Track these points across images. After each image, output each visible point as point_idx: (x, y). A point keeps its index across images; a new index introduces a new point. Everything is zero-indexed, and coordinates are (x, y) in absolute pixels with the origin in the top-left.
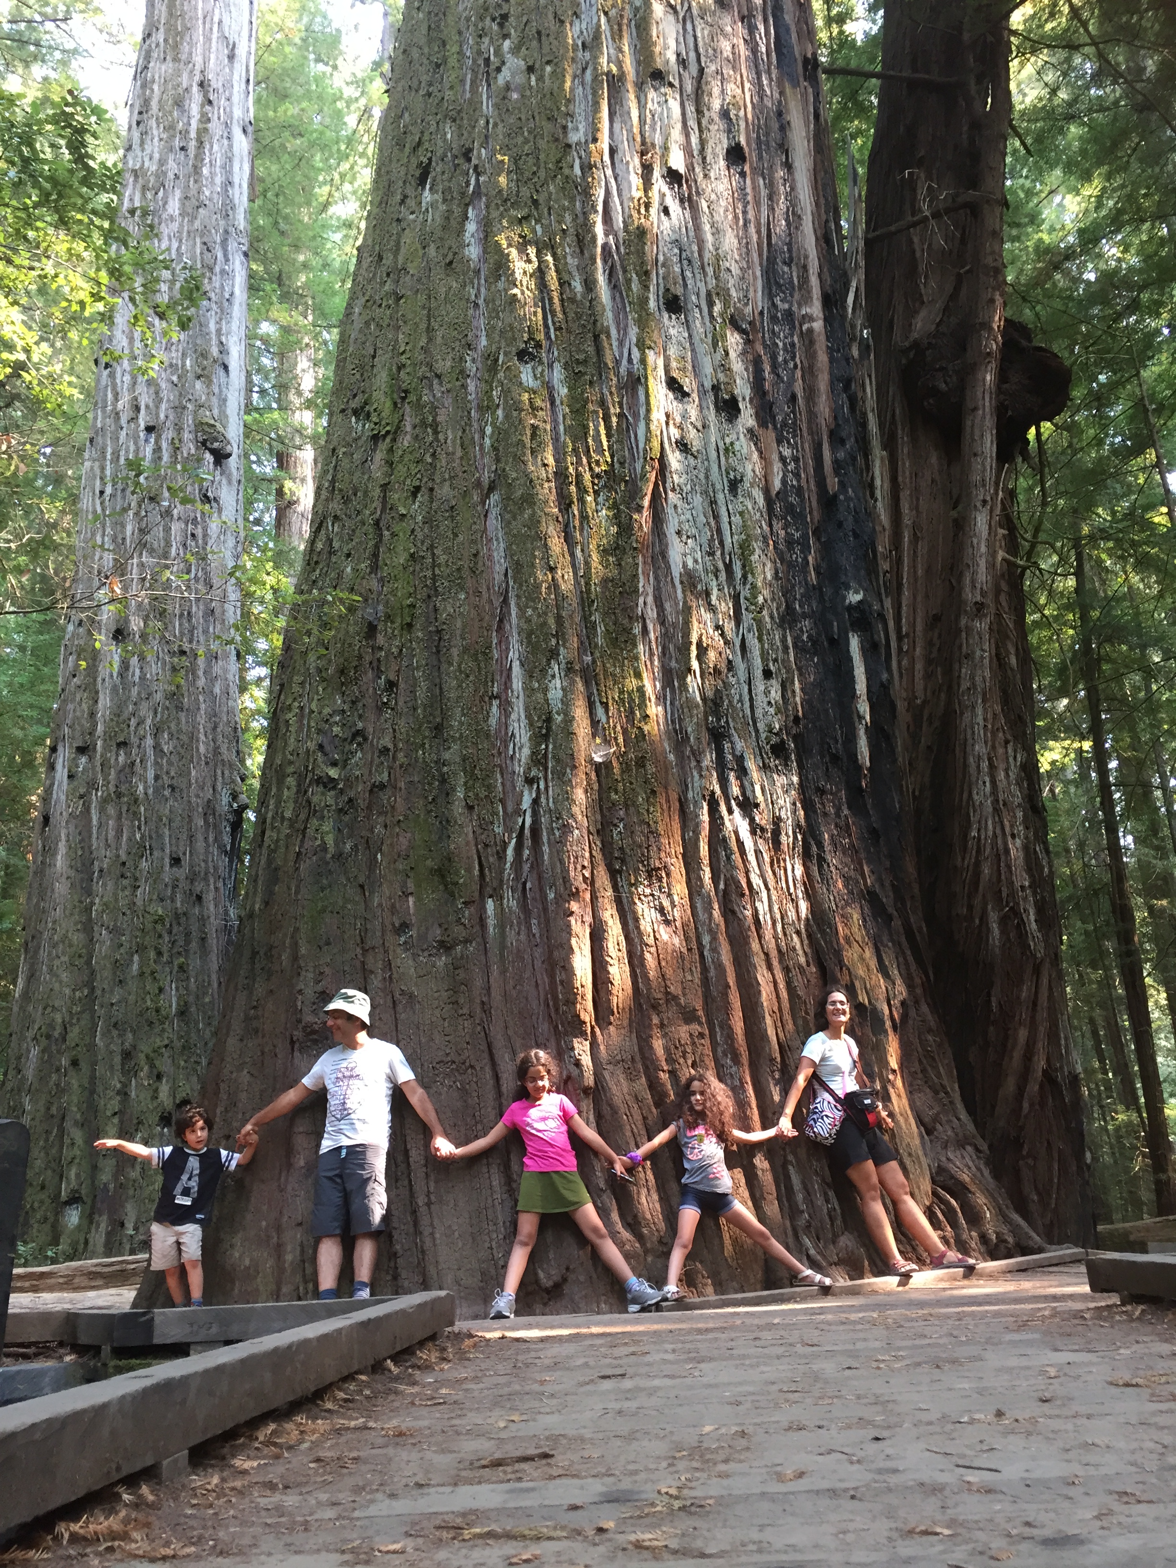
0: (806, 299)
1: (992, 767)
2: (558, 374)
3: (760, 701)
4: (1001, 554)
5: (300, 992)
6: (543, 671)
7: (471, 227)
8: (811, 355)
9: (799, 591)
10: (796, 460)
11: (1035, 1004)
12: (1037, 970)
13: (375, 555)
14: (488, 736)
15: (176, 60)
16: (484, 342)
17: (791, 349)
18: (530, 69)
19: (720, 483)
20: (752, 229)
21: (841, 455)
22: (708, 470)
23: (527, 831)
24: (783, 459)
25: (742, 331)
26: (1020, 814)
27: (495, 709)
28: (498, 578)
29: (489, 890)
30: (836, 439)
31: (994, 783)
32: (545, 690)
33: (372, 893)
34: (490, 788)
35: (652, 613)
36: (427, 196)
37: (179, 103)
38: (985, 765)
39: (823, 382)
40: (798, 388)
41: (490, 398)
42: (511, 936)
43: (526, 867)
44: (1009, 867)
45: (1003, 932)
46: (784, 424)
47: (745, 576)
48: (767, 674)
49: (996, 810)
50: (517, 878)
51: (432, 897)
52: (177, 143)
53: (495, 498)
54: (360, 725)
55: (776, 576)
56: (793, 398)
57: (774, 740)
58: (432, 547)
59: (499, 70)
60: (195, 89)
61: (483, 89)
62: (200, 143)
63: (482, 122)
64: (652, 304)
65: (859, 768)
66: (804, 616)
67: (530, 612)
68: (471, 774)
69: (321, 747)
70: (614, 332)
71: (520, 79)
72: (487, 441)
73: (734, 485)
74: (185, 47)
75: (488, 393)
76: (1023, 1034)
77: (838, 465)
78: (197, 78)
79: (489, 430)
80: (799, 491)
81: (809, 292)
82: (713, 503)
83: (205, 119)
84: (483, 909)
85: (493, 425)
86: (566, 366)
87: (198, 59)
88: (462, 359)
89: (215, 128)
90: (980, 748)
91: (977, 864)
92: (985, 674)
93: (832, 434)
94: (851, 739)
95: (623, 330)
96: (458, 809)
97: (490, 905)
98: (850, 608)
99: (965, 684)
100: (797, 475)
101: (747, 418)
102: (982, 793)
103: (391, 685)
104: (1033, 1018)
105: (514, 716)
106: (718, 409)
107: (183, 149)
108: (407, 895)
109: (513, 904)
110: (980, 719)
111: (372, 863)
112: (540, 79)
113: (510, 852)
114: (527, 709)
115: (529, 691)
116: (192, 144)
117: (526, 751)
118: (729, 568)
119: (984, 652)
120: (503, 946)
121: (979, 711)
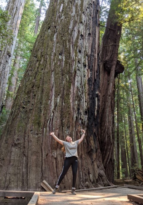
0: (95, 54)
1: (109, 116)
2: (64, 58)
3: (84, 105)
4: (113, 89)
5: (15, 138)
6: (57, 97)
7: (55, 36)
8: (95, 61)
9: (90, 91)
10: (92, 74)
11: (110, 149)
12: (111, 144)
13: (35, 77)
14: (48, 105)
15: (13, 4)
16: (54, 51)
17: (93, 60)
18: (65, 18)
19: (83, 76)
20: (90, 44)
21: (97, 74)
22: (81, 74)
23: (51, 119)
24: (90, 74)
25: (88, 56)
26: (112, 123)
27: (49, 101)
28: (52, 83)
29: (45, 127)
30: (97, 72)
31: (109, 118)
32: (57, 100)
33: (28, 124)
34: (47, 112)
35: (72, 91)
36: (49, 31)
37: (13, 9)
38: (108, 116)
39: (96, 65)
40: (93, 65)
41: (54, 59)
42: (47, 134)
43: (51, 124)
44: (109, 130)
45: (108, 139)
46: (91, 69)
47: (84, 88)
48: (86, 102)
49: (109, 122)
50: (49, 126)
51: (37, 127)
52: (12, 14)
53: (53, 72)
54: (29, 100)
55: (88, 89)
56: (92, 66)
57: (85, 111)
58: (44, 77)
59: (61, 17)
60: (15, 8)
61: (59, 19)
62: (15, 15)
63: (58, 23)
64: (77, 51)
65: (95, 116)
66: (91, 94)
67: (56, 89)
68: (45, 110)
69: (23, 102)
70: (72, 53)
71: (64, 19)
72: (53, 65)
73: (84, 76)
74: (15, 2)
75: (54, 58)
76: (108, 153)
77: (97, 75)
78: (16, 7)
79: (54, 63)
80: (92, 78)
81: (96, 53)
82: (82, 78)
83: (16, 12)
84: (43, 129)
85: (54, 62)
86: (65, 57)
87: (16, 4)
88: (51, 53)
89: (17, 13)
90: (108, 114)
91: (105, 129)
92: (109, 104)
93: (97, 71)
94: (94, 111)
95: (73, 53)
96: (42, 114)
97: (45, 129)
98: (96, 94)
99: (107, 105)
100: (92, 76)
101: (87, 67)
102: (107, 120)
103: (35, 95)
104: (110, 151)
105: (52, 102)
106: (84, 66)
107: (12, 15)
108: (33, 126)
109: (48, 129)
110: (108, 110)
111: (28, 120)
112: (67, 20)
113: (49, 121)
114: (54, 102)
115: (55, 99)
116: (14, 15)
117: (53, 108)
118: (82, 87)
119: (110, 101)
120: (46, 135)
121: (108, 109)
